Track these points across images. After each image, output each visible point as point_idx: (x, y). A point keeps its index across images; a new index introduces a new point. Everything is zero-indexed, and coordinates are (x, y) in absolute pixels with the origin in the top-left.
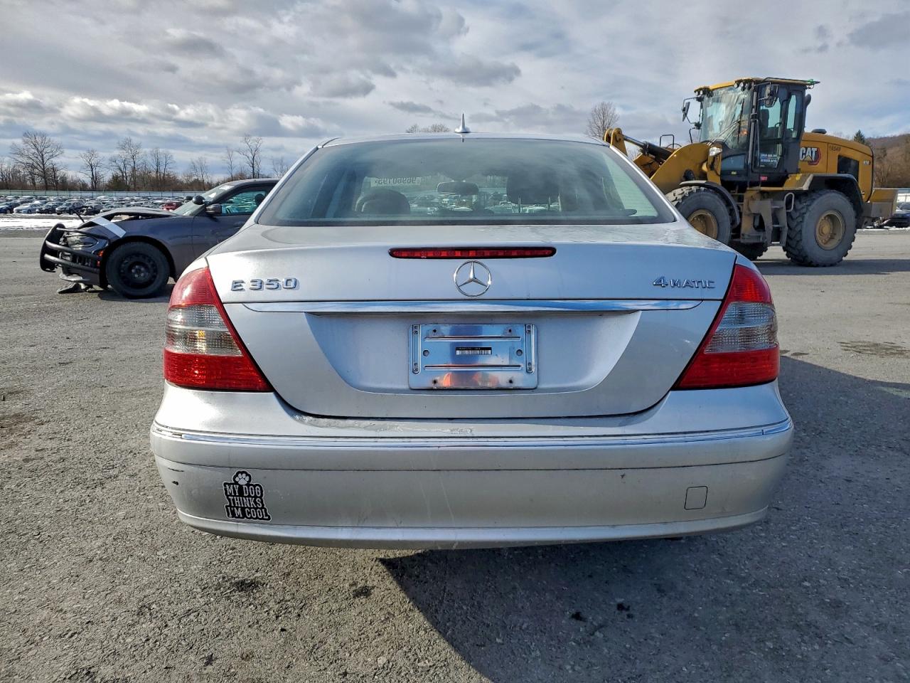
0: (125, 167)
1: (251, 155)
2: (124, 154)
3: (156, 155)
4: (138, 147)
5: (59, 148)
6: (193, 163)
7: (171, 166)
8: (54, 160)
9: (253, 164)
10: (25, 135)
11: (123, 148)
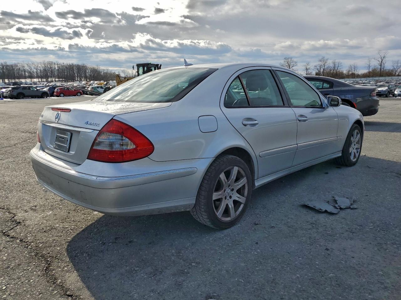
0: (320, 69)
1: (380, 60)
2: (320, 63)
3: (334, 63)
4: (327, 60)
5: (296, 63)
6: (351, 66)
7: (340, 67)
8: (294, 68)
9: (381, 64)
10: (285, 59)
11: (320, 61)
